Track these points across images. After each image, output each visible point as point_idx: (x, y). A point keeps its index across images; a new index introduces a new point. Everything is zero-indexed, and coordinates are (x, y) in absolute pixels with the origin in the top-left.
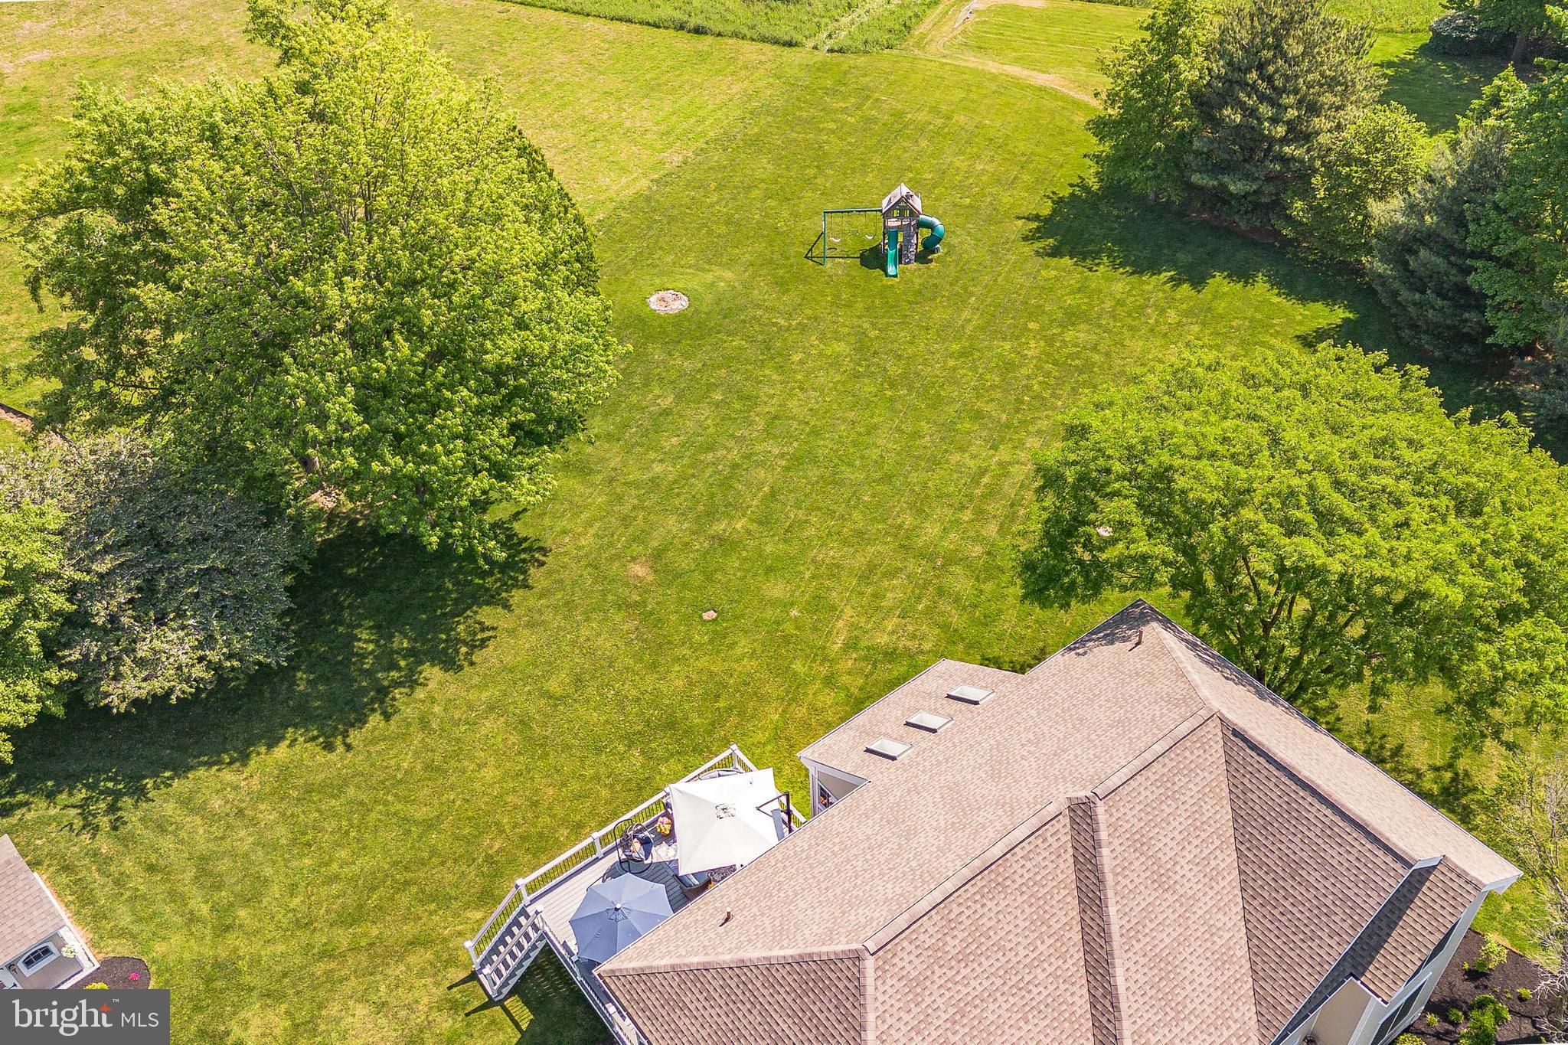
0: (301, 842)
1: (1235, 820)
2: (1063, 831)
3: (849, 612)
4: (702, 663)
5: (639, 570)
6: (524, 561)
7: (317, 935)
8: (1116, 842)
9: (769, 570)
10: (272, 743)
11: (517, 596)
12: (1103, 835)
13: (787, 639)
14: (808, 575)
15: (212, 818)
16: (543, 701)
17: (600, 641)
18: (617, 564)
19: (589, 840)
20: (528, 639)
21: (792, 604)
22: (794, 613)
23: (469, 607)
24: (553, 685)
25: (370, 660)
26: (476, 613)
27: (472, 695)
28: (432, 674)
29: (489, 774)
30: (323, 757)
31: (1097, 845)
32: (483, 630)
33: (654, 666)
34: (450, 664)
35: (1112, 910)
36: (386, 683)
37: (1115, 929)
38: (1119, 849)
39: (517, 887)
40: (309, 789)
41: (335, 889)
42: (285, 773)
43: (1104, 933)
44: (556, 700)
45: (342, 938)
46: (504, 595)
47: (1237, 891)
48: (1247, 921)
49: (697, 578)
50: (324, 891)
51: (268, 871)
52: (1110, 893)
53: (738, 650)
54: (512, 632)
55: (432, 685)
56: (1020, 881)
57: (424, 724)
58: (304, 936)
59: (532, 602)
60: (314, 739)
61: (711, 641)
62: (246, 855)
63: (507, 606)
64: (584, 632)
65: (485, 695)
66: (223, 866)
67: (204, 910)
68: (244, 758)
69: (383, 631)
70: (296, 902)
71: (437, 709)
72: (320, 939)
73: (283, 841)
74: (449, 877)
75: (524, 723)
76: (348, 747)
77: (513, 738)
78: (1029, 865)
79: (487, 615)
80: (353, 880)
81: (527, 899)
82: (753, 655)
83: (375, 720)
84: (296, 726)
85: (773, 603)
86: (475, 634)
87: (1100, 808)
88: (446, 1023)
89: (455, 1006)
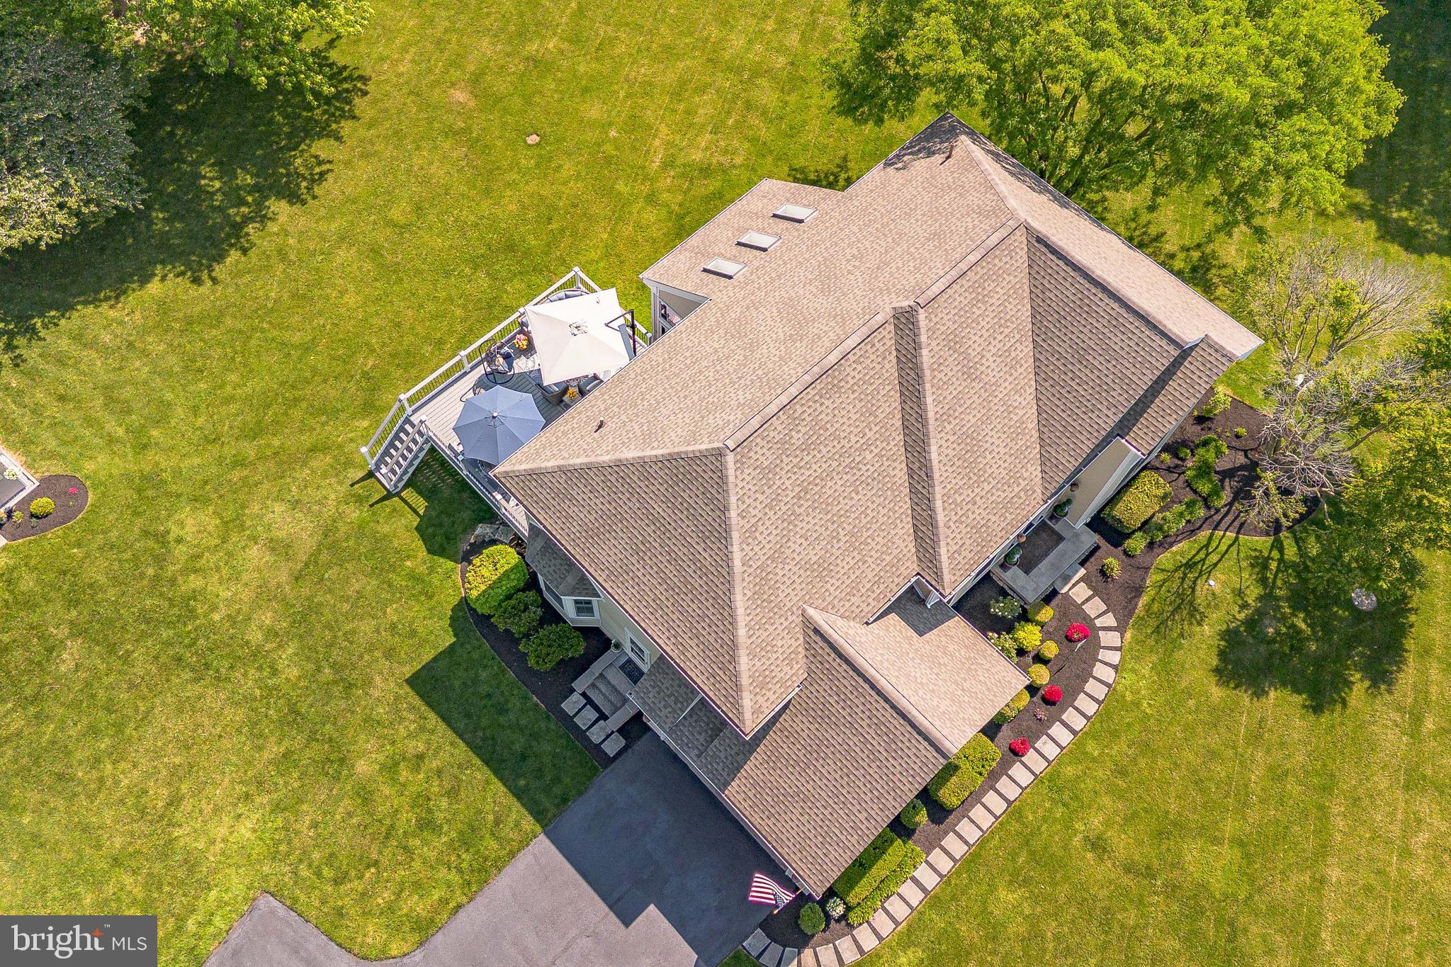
0: (192, 368)
1: (1033, 316)
2: (888, 337)
3: (664, 130)
4: (532, 187)
5: (460, 96)
6: (347, 91)
7: (226, 448)
8: (934, 343)
9: (585, 90)
10: (145, 280)
11: (346, 127)
12: (923, 338)
13: (608, 160)
14: (622, 94)
15: (106, 351)
16: (388, 230)
17: (433, 169)
18: (437, 90)
19: (457, 358)
20: (364, 170)
21: (610, 124)
22: (613, 133)
23: (303, 140)
24: (395, 214)
25: (219, 197)
26: (310, 146)
27: (323, 226)
28: (279, 207)
29: (351, 299)
30: (194, 291)
31: (917, 347)
32: (320, 163)
33: (487, 192)
34: (294, 197)
35: (929, 400)
36: (238, 219)
37: (931, 415)
38: (936, 349)
39: (400, 401)
40: (189, 321)
41: (233, 408)
42: (163, 307)
43: (922, 418)
44: (402, 228)
45: (249, 449)
46: (334, 126)
47: (1032, 376)
48: (1039, 400)
49: (517, 102)
50: (223, 410)
51: (169, 396)
52: (928, 386)
53: (564, 173)
54: (348, 164)
55: (282, 219)
57: (282, 254)
58: (214, 450)
59: (362, 132)
60: (182, 274)
61: (538, 165)
62: (146, 383)
63: (338, 139)
64: (417, 161)
65: (333, 227)
66: (127, 393)
67: (121, 432)
68: (120, 294)
69: (225, 169)
70: (200, 421)
71: (291, 241)
72: (229, 451)
73: (176, 369)
74: (333, 393)
75: (374, 251)
76: (214, 281)
77: (368, 266)
79: (322, 148)
80: (247, 399)
81: (409, 410)
82: (578, 176)
83: (234, 256)
84: (163, 263)
85: (592, 124)
86: (312, 168)
87: (922, 315)
88: (354, 514)
89: (359, 500)
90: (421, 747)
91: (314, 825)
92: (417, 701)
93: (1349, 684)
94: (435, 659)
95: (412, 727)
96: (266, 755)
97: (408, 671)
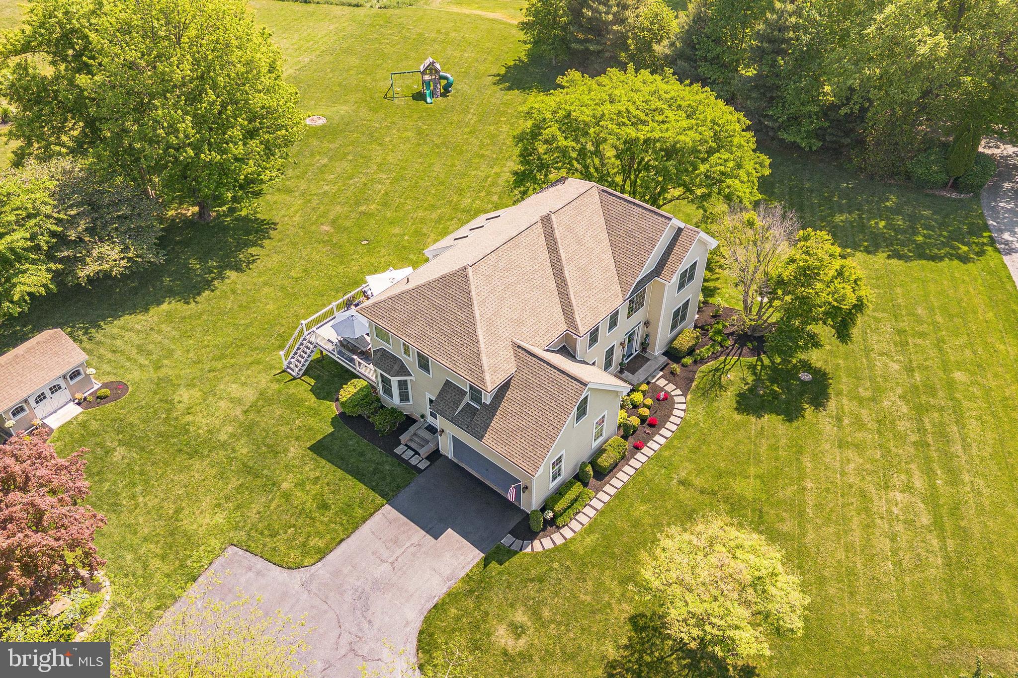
0: (185, 335)
1: (606, 222)
2: (539, 228)
3: (432, 235)
4: (365, 260)
5: (326, 228)
6: (266, 228)
7: (205, 365)
8: (560, 228)
9: (391, 223)
10: (159, 303)
11: (266, 242)
12: (555, 226)
13: (405, 248)
14: (410, 224)
15: (138, 332)
16: (290, 280)
17: (313, 255)
18: (314, 226)
19: (331, 306)
20: (276, 258)
21: (404, 235)
22: (406, 238)
23: (243, 248)
24: (293, 274)
25: (199, 271)
26: (247, 250)
27: (255, 280)
28: (232, 275)
29: (271, 307)
30: (186, 307)
31: (553, 229)
32: (253, 256)
33: (342, 263)
34: (239, 269)
35: (561, 251)
36: (210, 279)
37: (563, 257)
38: (562, 231)
39: (302, 324)
40: (184, 318)
41: (208, 349)
42: (169, 314)
43: (559, 260)
44: (297, 280)
45: (218, 365)
46: (260, 242)
47: (609, 247)
48: (614, 257)
49: (356, 229)
50: (203, 351)
51: (173, 347)
52: (560, 246)
53: (382, 254)
54: (268, 256)
55: (232, 278)
56: (524, 244)
57: (234, 292)
58: (200, 366)
59: (275, 244)
60: (180, 301)
61: (368, 251)
62: (160, 342)
63: (262, 247)
64: (304, 253)
65: (260, 280)
66: (151, 347)
67: (147, 362)
68: (147, 310)
69: (202, 259)
70: (191, 355)
71: (238, 286)
72: (206, 367)
73: (176, 336)
74: (262, 342)
75: (283, 288)
76: (196, 302)
77: (279, 294)
78: (527, 239)
79: (253, 250)
80: (217, 346)
81: (306, 333)
82: (389, 254)
83: (206, 293)
84: (169, 297)
85: (395, 235)
86: (249, 258)
87: (553, 216)
88: (276, 386)
89: (278, 381)
90: (317, 474)
91: (259, 513)
92: (315, 456)
93: (805, 409)
94: (324, 438)
95: (312, 467)
96: (230, 486)
97: (309, 444)
